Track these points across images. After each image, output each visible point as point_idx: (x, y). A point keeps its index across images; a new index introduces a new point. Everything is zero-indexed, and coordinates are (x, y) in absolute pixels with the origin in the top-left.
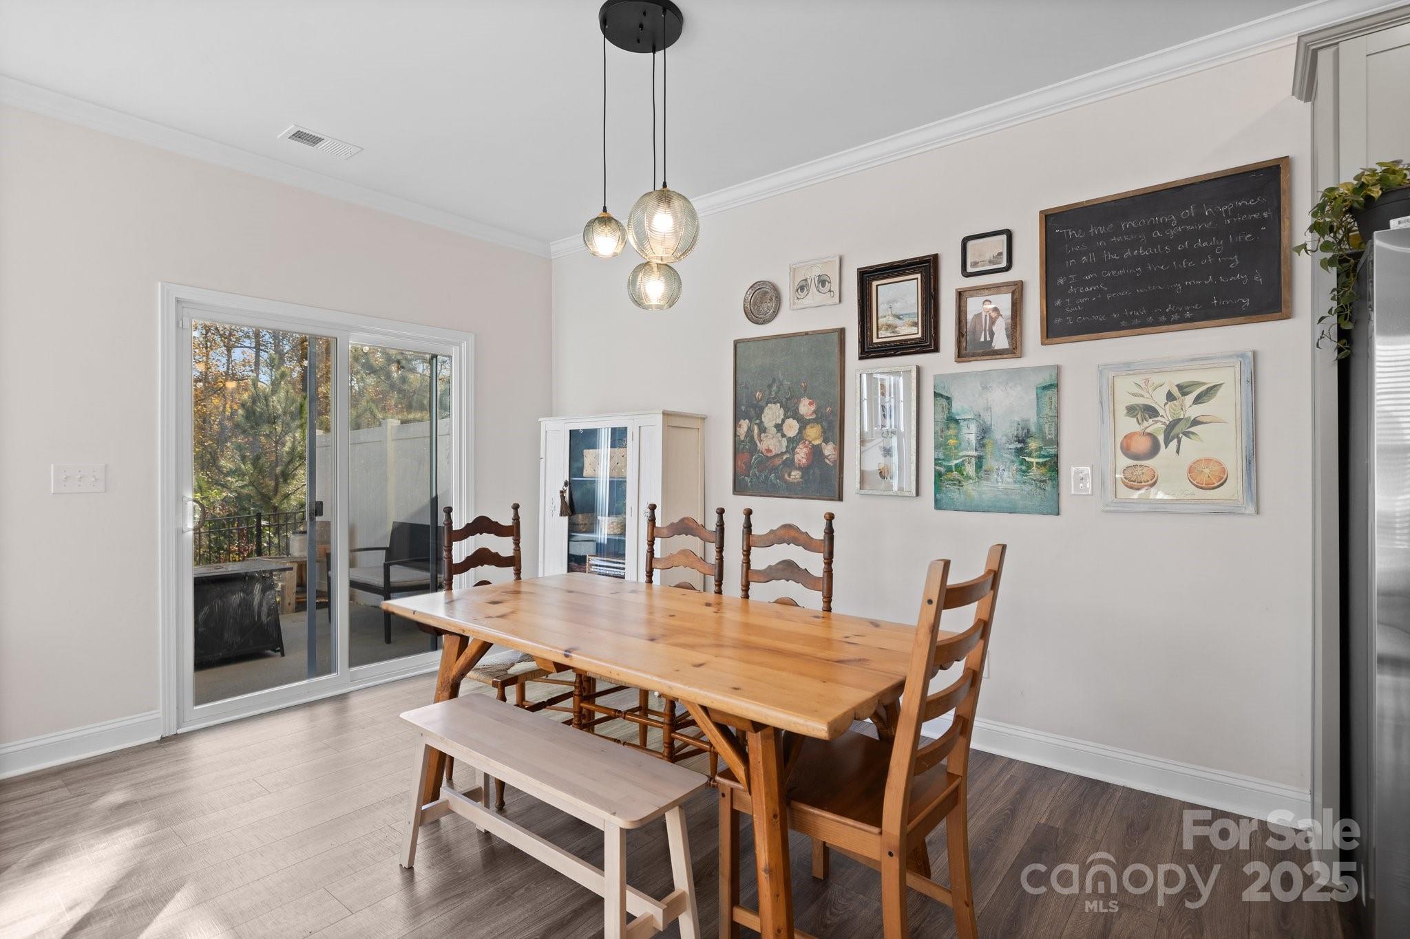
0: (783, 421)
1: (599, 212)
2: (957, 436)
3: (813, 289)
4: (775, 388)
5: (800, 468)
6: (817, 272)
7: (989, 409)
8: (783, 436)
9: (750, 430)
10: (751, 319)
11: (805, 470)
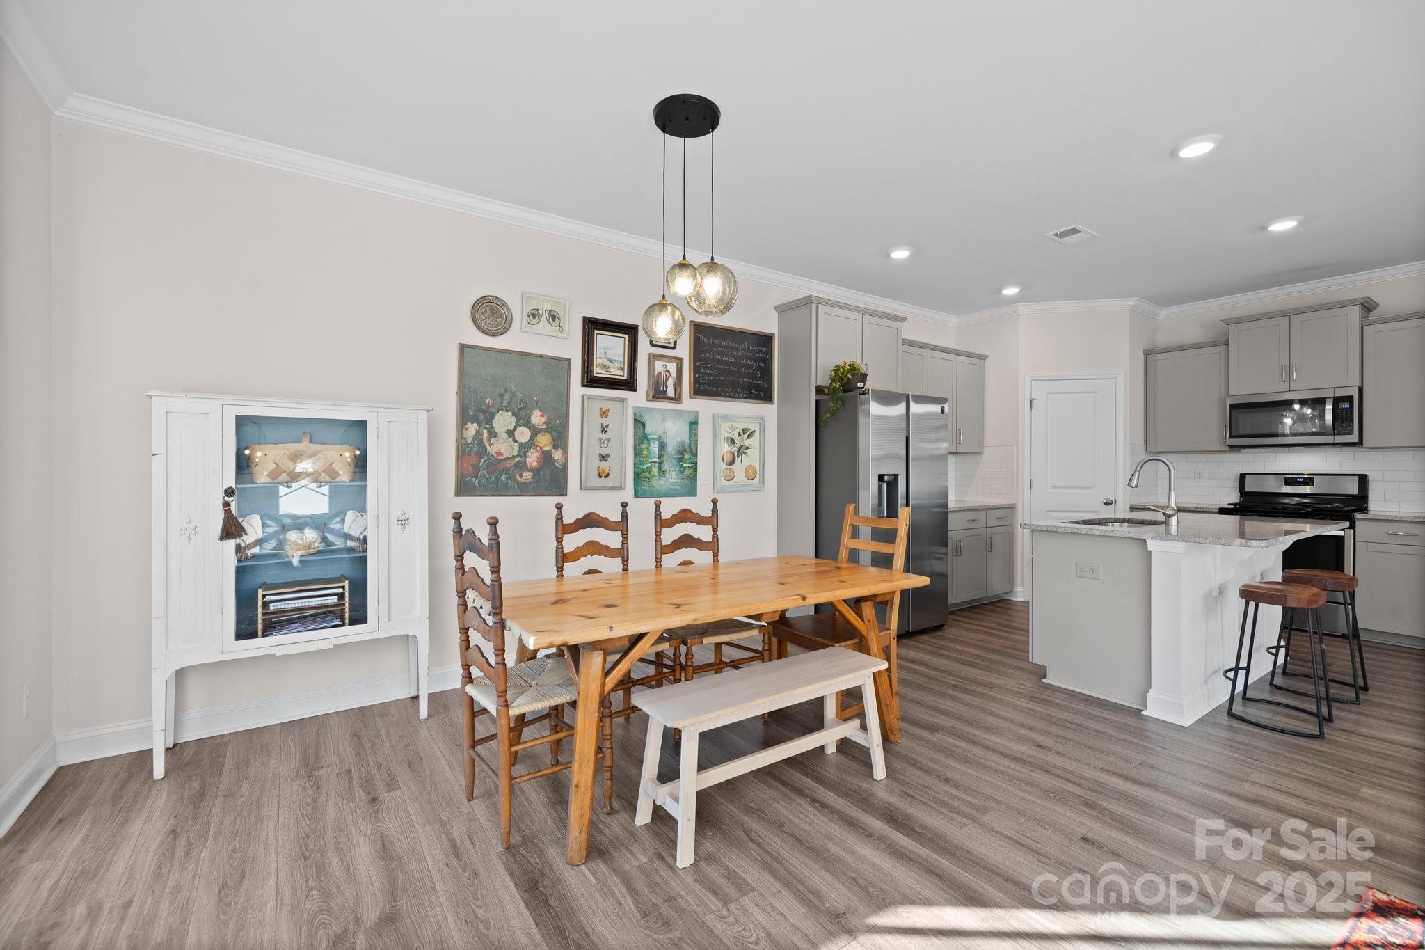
0: (515, 428)
2: (648, 449)
3: (544, 320)
4: (506, 397)
5: (531, 470)
6: (547, 306)
8: (515, 441)
9: (478, 433)
10: (479, 328)
11: (536, 471)
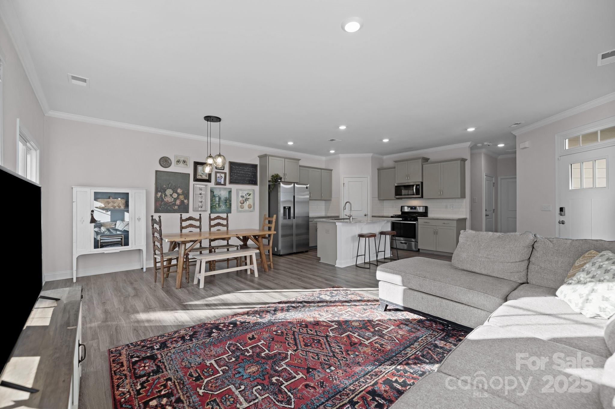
0: (172, 194)
2: (215, 199)
3: (182, 163)
4: (170, 185)
5: (177, 205)
6: (183, 159)
7: (220, 194)
8: (172, 197)
9: (161, 195)
10: (161, 166)
11: (179, 206)
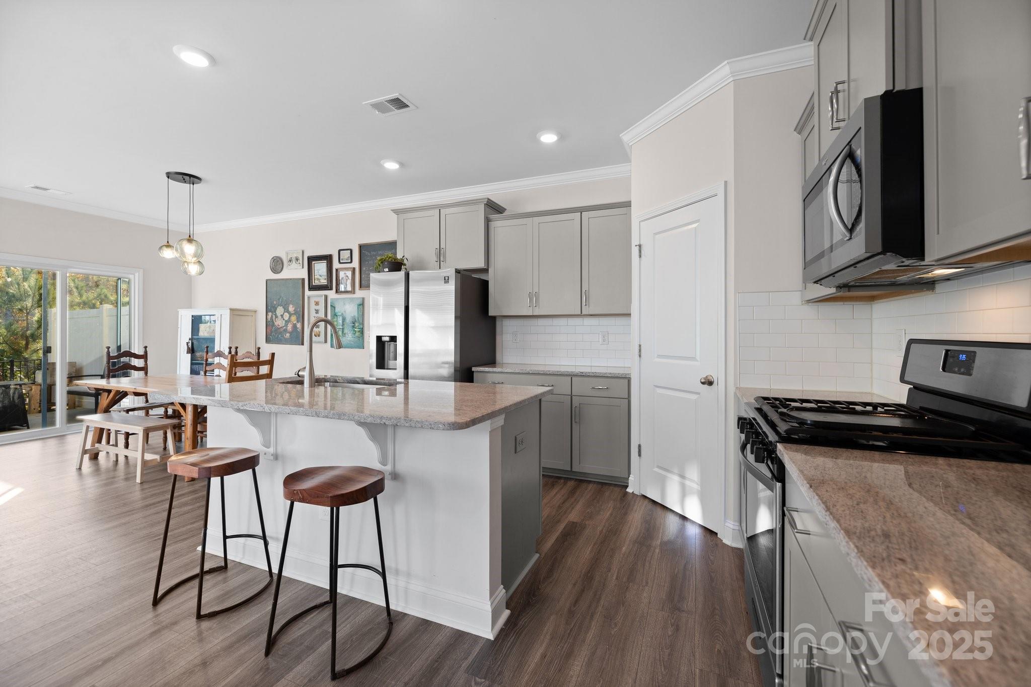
0: (284, 313)
1: (166, 243)
2: (337, 321)
3: (294, 262)
4: (281, 300)
6: (295, 255)
7: (345, 312)
8: (284, 319)
10: (273, 271)
11: (291, 333)
